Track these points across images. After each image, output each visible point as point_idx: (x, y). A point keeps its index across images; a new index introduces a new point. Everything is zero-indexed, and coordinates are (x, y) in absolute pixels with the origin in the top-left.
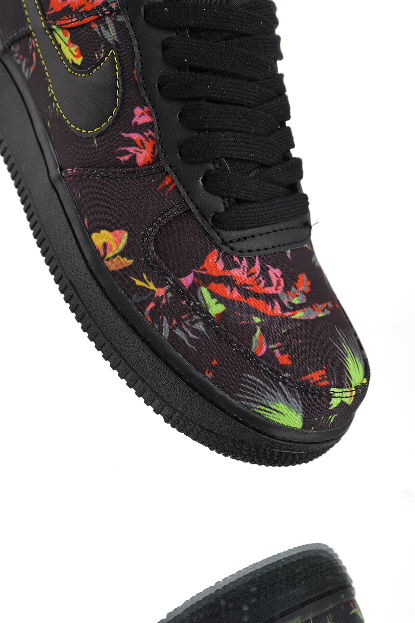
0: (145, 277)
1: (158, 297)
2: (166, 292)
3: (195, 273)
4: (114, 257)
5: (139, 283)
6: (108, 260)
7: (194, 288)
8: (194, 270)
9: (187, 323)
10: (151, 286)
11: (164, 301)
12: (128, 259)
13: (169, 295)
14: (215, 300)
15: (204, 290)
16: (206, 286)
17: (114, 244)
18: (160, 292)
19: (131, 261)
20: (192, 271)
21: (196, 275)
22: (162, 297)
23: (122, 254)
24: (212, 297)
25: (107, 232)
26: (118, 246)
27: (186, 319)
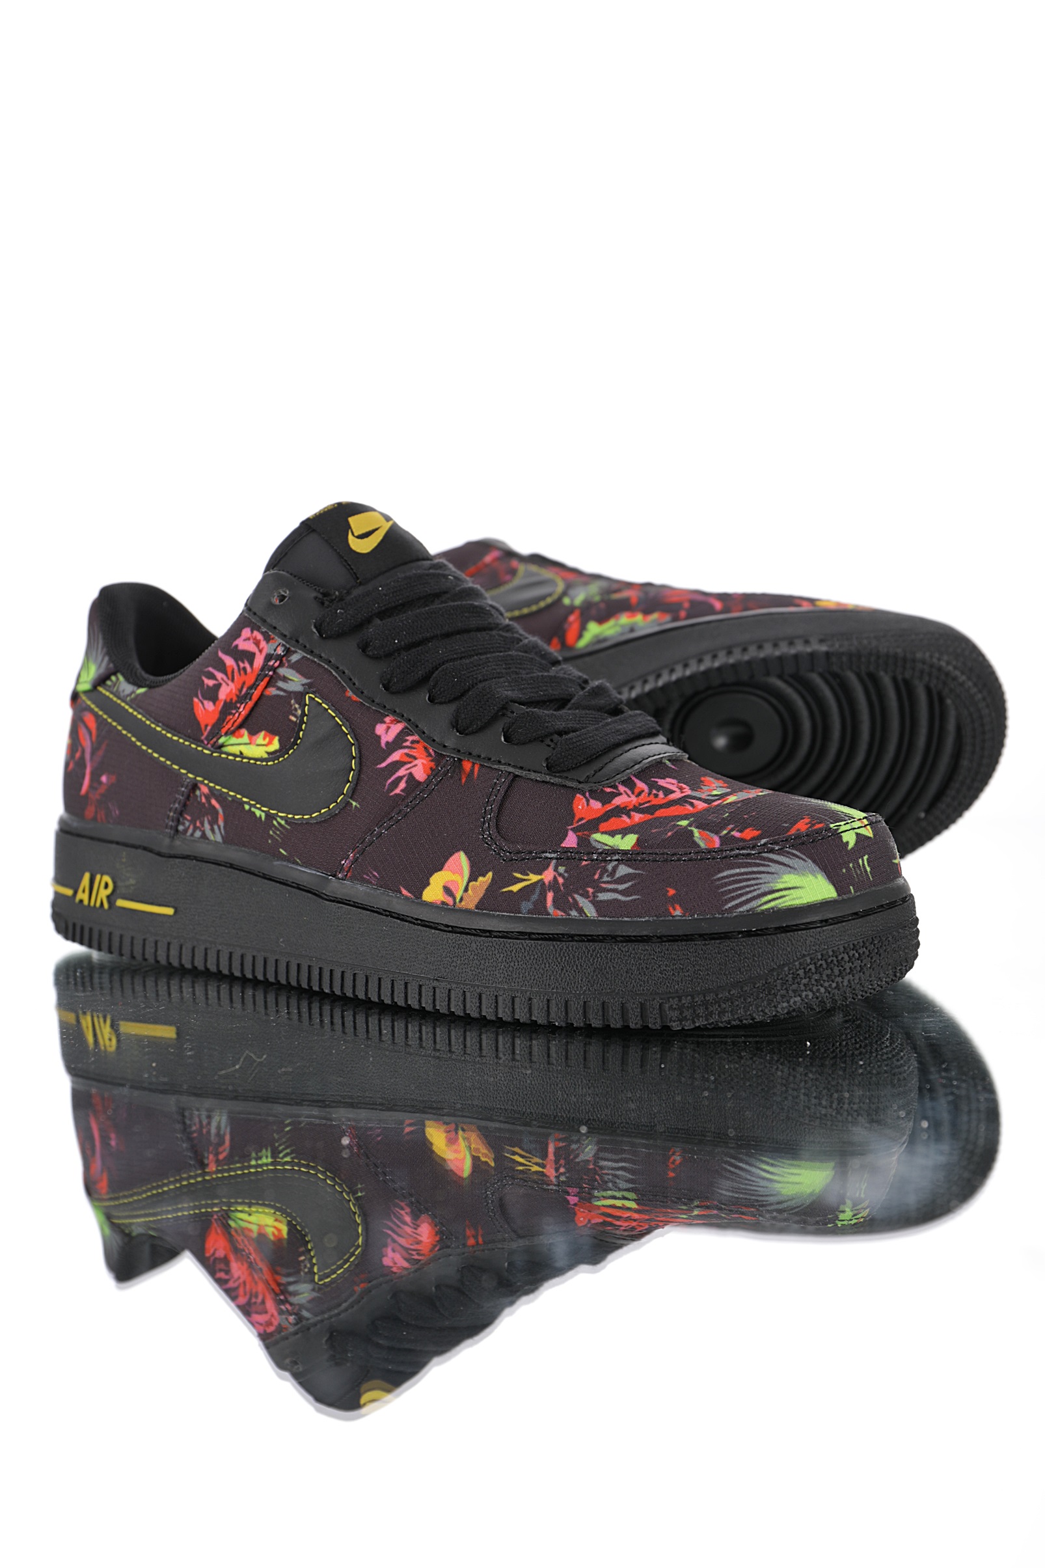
0: (518, 875)
1: (550, 882)
2: (556, 870)
3: (571, 829)
4: (466, 890)
5: (515, 888)
6: (461, 899)
7: (584, 841)
8: (570, 827)
9: (605, 879)
10: (534, 878)
11: (561, 880)
12: (484, 876)
13: (561, 869)
14: (619, 837)
15: (597, 836)
16: (597, 831)
17: (456, 877)
18: (548, 876)
19: (490, 874)
20: (567, 831)
21: (574, 830)
22: (555, 877)
23: (473, 877)
24: (613, 836)
25: (439, 873)
26: (462, 874)
27: (601, 876)
